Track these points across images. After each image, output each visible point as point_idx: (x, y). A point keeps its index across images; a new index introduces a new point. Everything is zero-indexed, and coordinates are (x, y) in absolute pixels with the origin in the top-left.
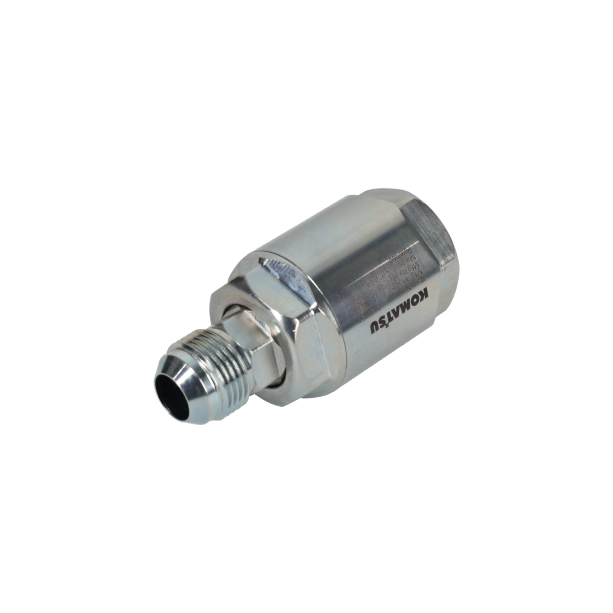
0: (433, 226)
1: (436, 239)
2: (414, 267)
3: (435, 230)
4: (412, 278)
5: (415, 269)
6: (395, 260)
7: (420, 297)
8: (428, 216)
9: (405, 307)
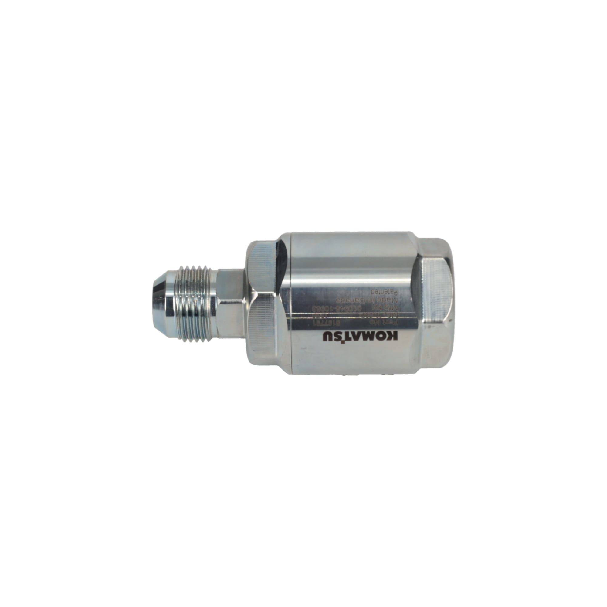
2: (391, 308)
6: (377, 294)
7: (387, 336)
9: (368, 336)
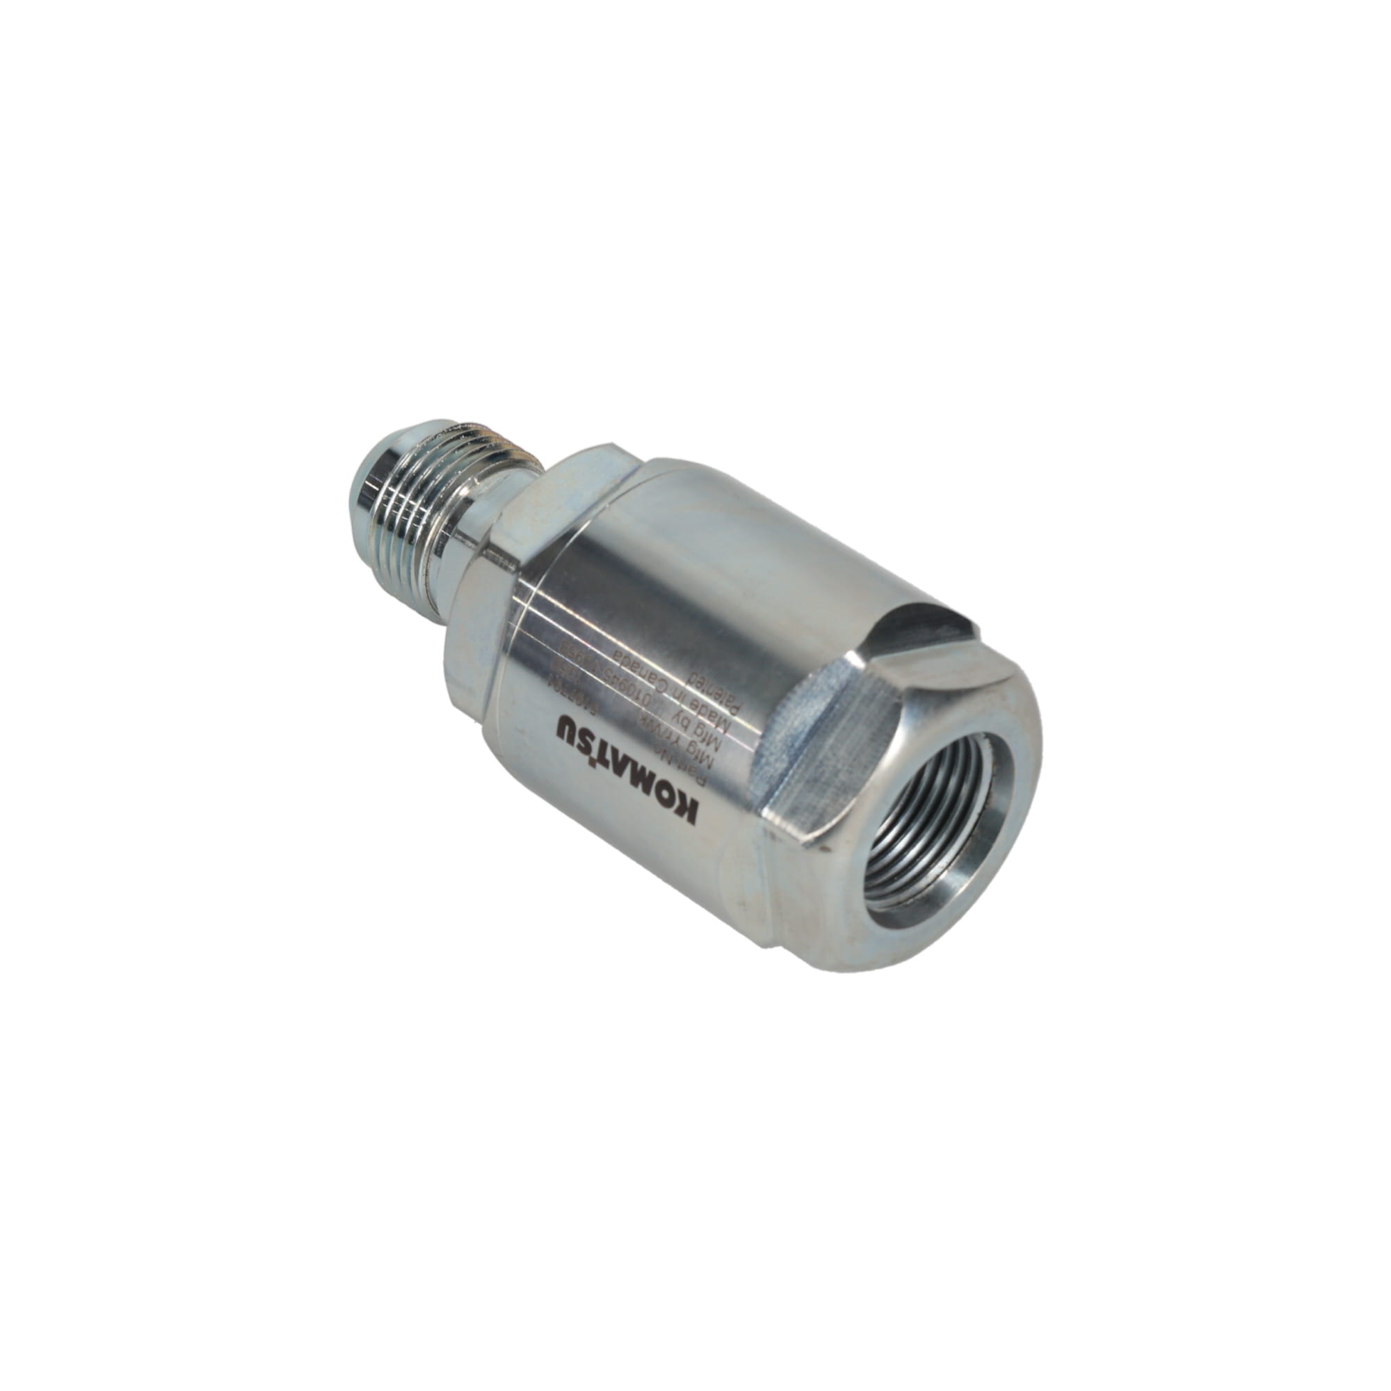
0: (854, 760)
1: (823, 780)
2: (707, 739)
3: (846, 768)
4: (688, 750)
5: (704, 744)
6: (697, 688)
7: (677, 802)
8: (872, 740)
9: (642, 779)
